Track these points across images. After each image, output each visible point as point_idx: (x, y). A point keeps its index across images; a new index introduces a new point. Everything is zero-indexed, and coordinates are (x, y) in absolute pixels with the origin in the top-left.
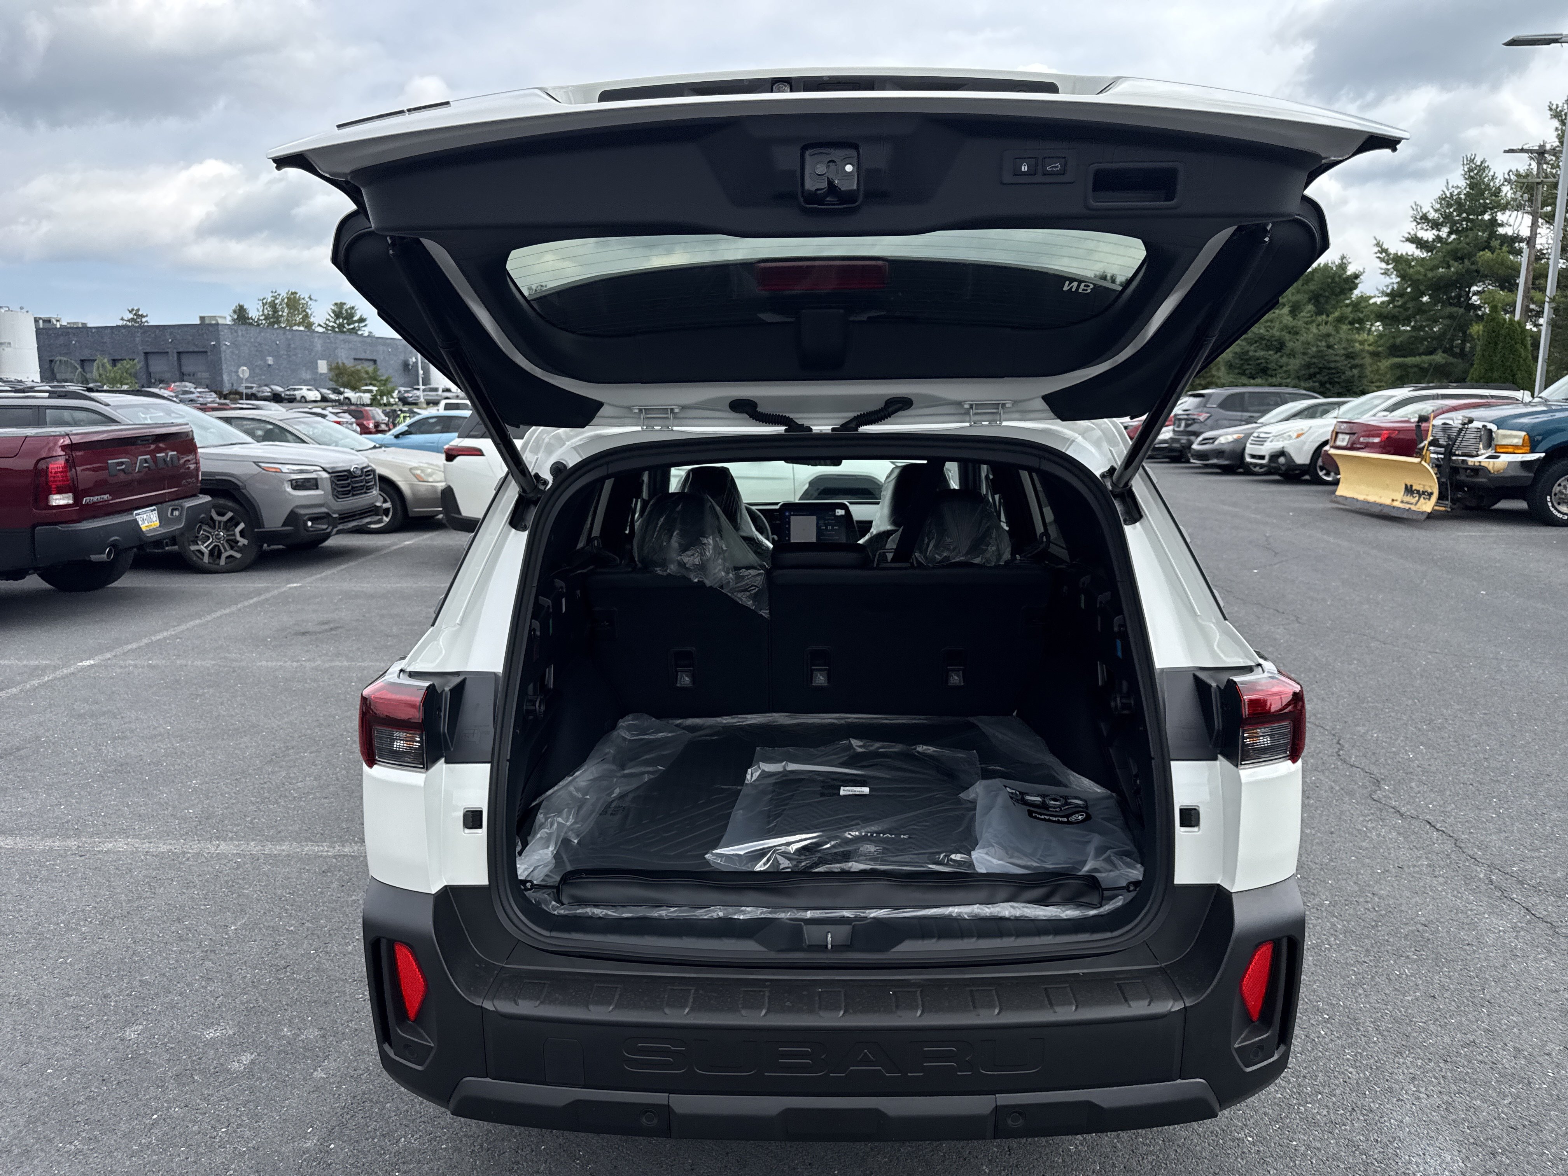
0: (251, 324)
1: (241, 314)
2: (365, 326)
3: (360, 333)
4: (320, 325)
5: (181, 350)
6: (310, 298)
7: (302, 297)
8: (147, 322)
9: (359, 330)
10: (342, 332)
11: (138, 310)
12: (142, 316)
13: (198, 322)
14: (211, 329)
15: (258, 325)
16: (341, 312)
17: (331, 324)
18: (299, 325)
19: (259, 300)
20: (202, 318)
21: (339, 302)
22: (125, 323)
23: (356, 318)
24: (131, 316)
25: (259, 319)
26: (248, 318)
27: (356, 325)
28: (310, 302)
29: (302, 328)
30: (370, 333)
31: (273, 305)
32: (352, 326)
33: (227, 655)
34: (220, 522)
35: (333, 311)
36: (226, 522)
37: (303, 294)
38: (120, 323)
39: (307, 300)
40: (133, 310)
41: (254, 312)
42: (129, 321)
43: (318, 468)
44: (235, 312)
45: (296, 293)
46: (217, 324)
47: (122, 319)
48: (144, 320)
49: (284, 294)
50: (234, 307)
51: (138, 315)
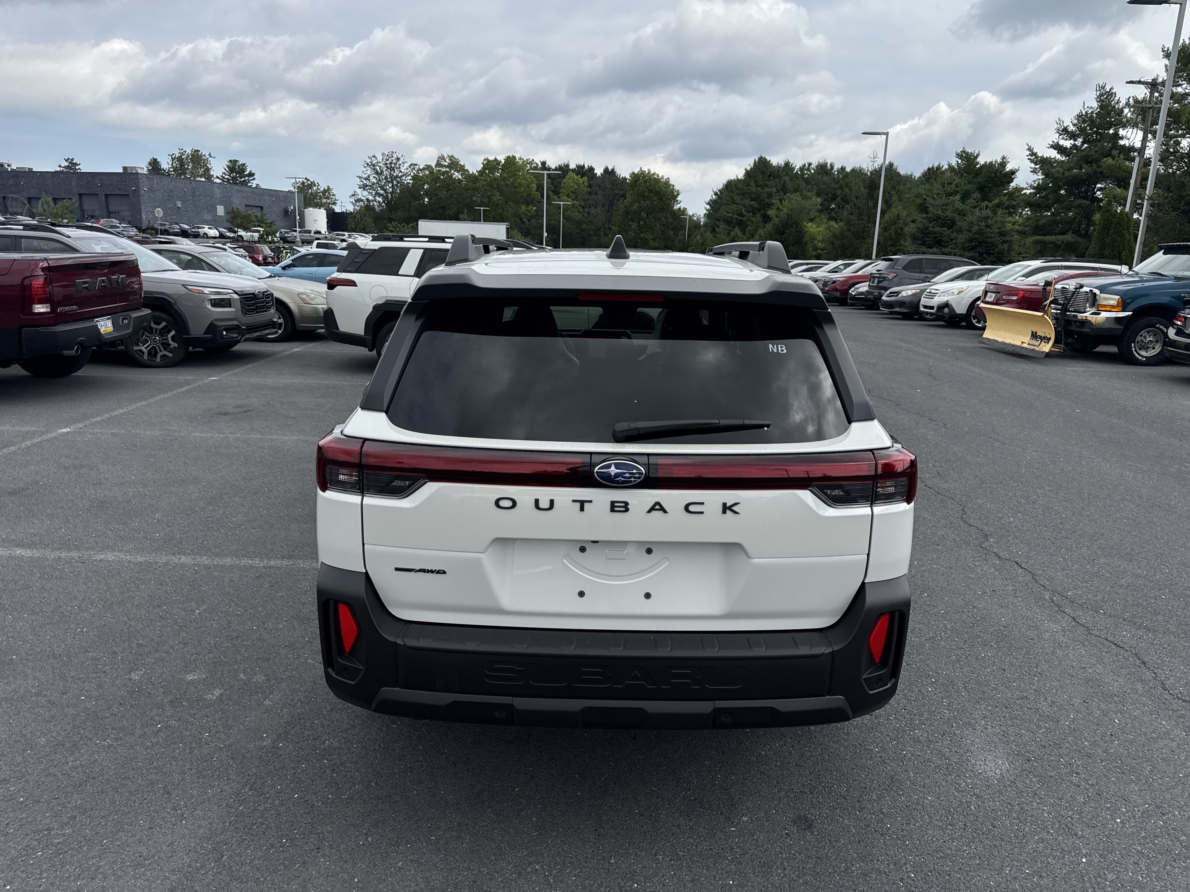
0: (163, 174)
1: (154, 164)
2: (254, 179)
3: (249, 185)
4: (217, 177)
5: (108, 193)
6: (210, 155)
7: (203, 154)
8: (79, 169)
9: (249, 182)
10: (236, 184)
11: (73, 159)
12: (76, 164)
13: (121, 171)
14: (133, 177)
15: (169, 175)
16: (234, 167)
17: (227, 177)
18: (201, 176)
19: (169, 155)
20: (125, 168)
21: (233, 159)
22: (62, 169)
23: (246, 173)
24: (67, 164)
25: (169, 170)
26: (160, 169)
27: (247, 178)
28: (210, 159)
29: (203, 179)
30: (257, 185)
31: (180, 159)
32: (243, 179)
33: (169, 427)
34: (156, 329)
35: (228, 167)
36: (161, 330)
37: (204, 152)
38: (58, 169)
39: (208, 157)
40: (68, 159)
41: (166, 164)
42: (65, 167)
43: (231, 291)
44: (150, 164)
45: (198, 151)
46: (137, 173)
47: (60, 166)
48: (77, 167)
49: (189, 151)
50: (149, 160)
51: (72, 164)
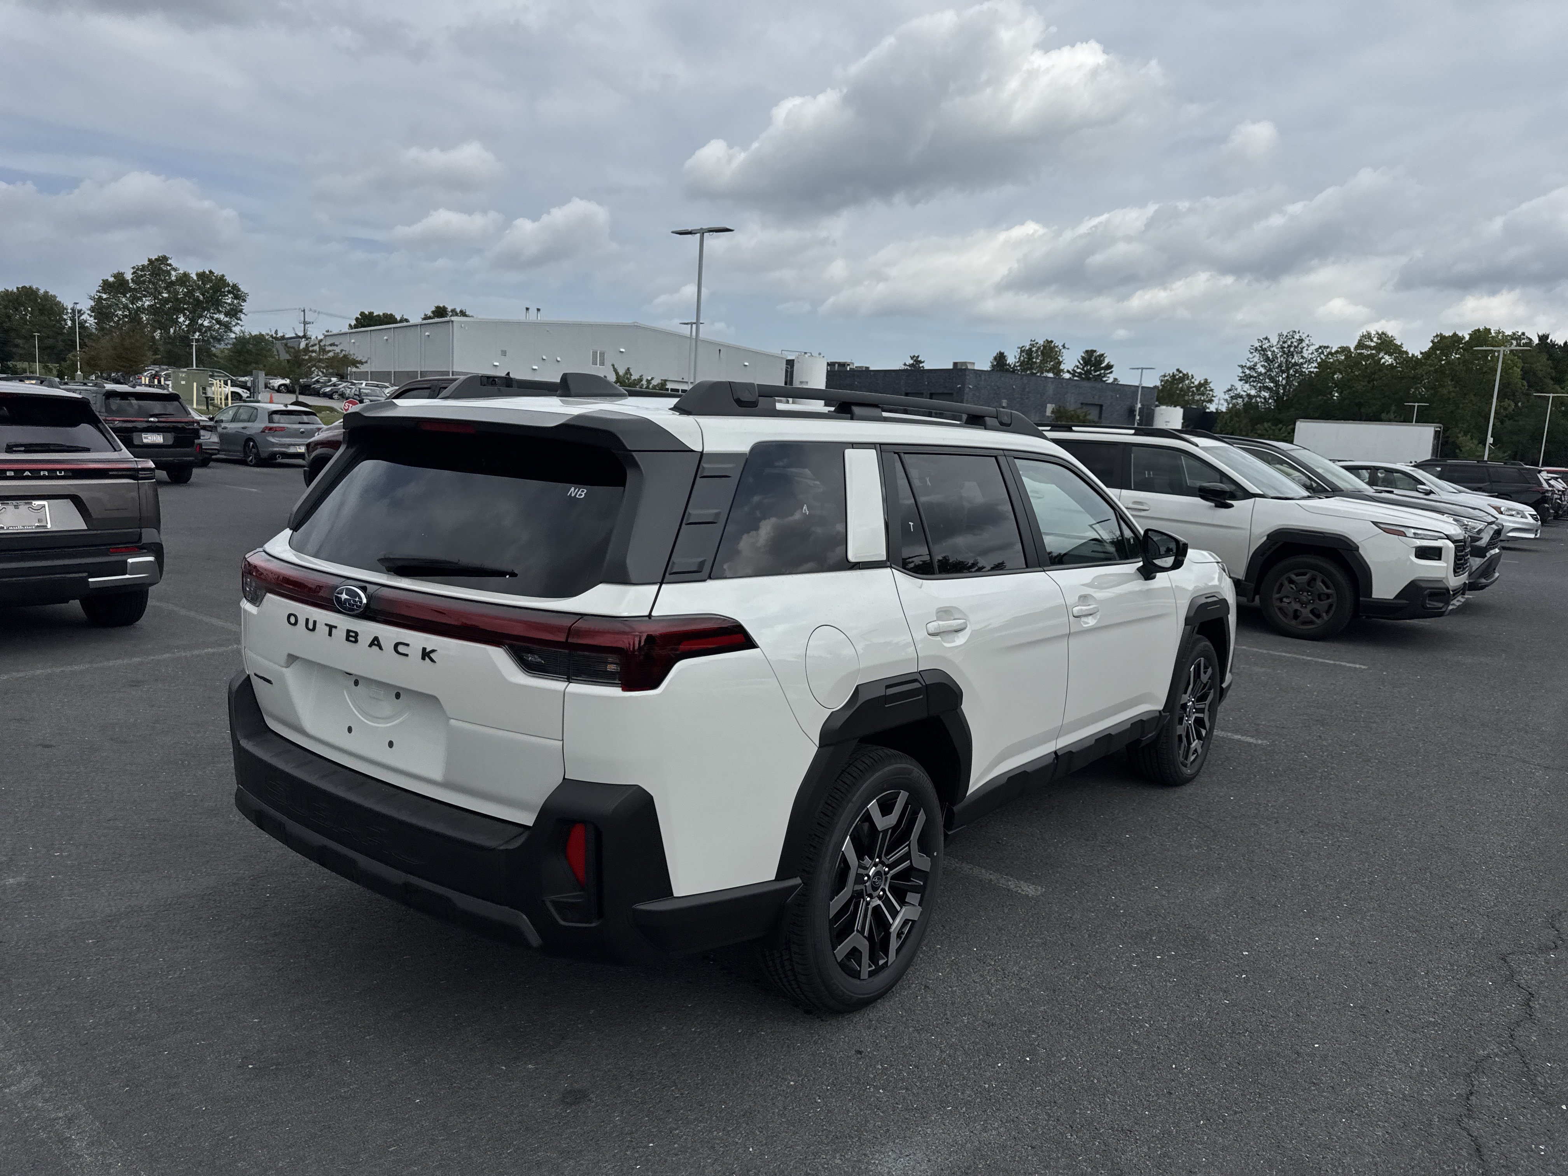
0: (1007, 370)
1: (1000, 358)
2: (1111, 372)
3: (1104, 379)
4: (1068, 372)
5: (933, 392)
6: (1064, 346)
7: (1056, 345)
8: (923, 367)
9: (1104, 377)
10: (1088, 379)
11: (918, 357)
12: (921, 362)
13: (951, 367)
14: (960, 373)
15: (1014, 371)
16: (1090, 360)
17: (1079, 370)
18: (1048, 371)
19: (1018, 348)
20: (955, 364)
21: (1090, 349)
22: (906, 367)
23: (1103, 365)
24: (912, 362)
25: (1015, 365)
26: (1006, 365)
27: (1102, 371)
28: (1063, 350)
29: (1051, 375)
30: (1115, 379)
31: (1029, 352)
32: (1098, 373)
35: (1083, 358)
37: (1058, 343)
38: (903, 367)
39: (1061, 348)
40: (914, 356)
41: (1012, 359)
42: (909, 366)
44: (995, 358)
45: (1052, 342)
46: (966, 369)
47: (905, 364)
48: (921, 365)
49: (1041, 342)
50: (995, 355)
51: (917, 361)
